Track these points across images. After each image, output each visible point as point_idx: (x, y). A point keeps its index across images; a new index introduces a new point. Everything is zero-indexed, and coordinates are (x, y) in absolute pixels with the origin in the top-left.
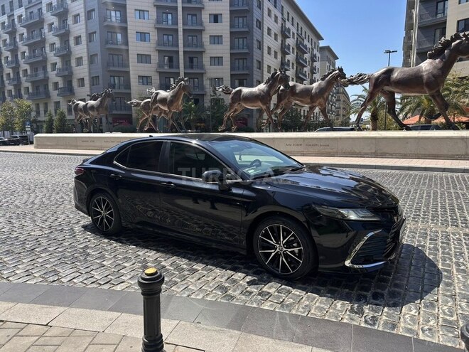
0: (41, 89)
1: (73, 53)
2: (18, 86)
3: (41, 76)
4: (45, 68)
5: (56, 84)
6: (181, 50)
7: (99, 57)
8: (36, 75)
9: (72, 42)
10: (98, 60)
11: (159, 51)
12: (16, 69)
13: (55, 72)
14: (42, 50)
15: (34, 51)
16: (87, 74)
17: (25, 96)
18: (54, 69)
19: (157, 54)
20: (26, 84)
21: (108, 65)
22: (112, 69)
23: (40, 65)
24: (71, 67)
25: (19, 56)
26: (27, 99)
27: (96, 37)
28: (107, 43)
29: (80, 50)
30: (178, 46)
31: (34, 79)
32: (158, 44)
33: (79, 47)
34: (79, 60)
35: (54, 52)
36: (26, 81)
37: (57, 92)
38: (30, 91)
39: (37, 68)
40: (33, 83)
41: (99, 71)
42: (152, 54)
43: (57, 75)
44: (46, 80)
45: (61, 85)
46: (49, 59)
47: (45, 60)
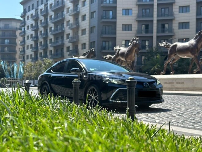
0: (59, 52)
1: (80, 27)
2: (45, 50)
3: (60, 43)
4: (62, 37)
5: (68, 48)
6: (155, 19)
7: (96, 28)
8: (57, 42)
9: (80, 19)
10: (96, 30)
11: (139, 22)
12: (45, 39)
13: (68, 40)
14: (62, 26)
15: (57, 27)
16: (88, 40)
17: (49, 56)
18: (68, 38)
19: (136, 23)
20: (50, 48)
21: (102, 33)
22: (104, 36)
23: (59, 35)
24: (78, 36)
25: (48, 30)
26: (50, 58)
27: (96, 15)
28: (102, 18)
29: (85, 25)
30: (152, 16)
31: (56, 45)
32: (138, 16)
33: (84, 22)
34: (84, 31)
35: (69, 27)
36: (51, 46)
37: (68, 53)
38: (53, 53)
39: (58, 38)
40: (55, 47)
41: (95, 38)
42: (133, 24)
43: (69, 42)
44: (63, 45)
45: (71, 49)
46: (65, 31)
47: (63, 32)
